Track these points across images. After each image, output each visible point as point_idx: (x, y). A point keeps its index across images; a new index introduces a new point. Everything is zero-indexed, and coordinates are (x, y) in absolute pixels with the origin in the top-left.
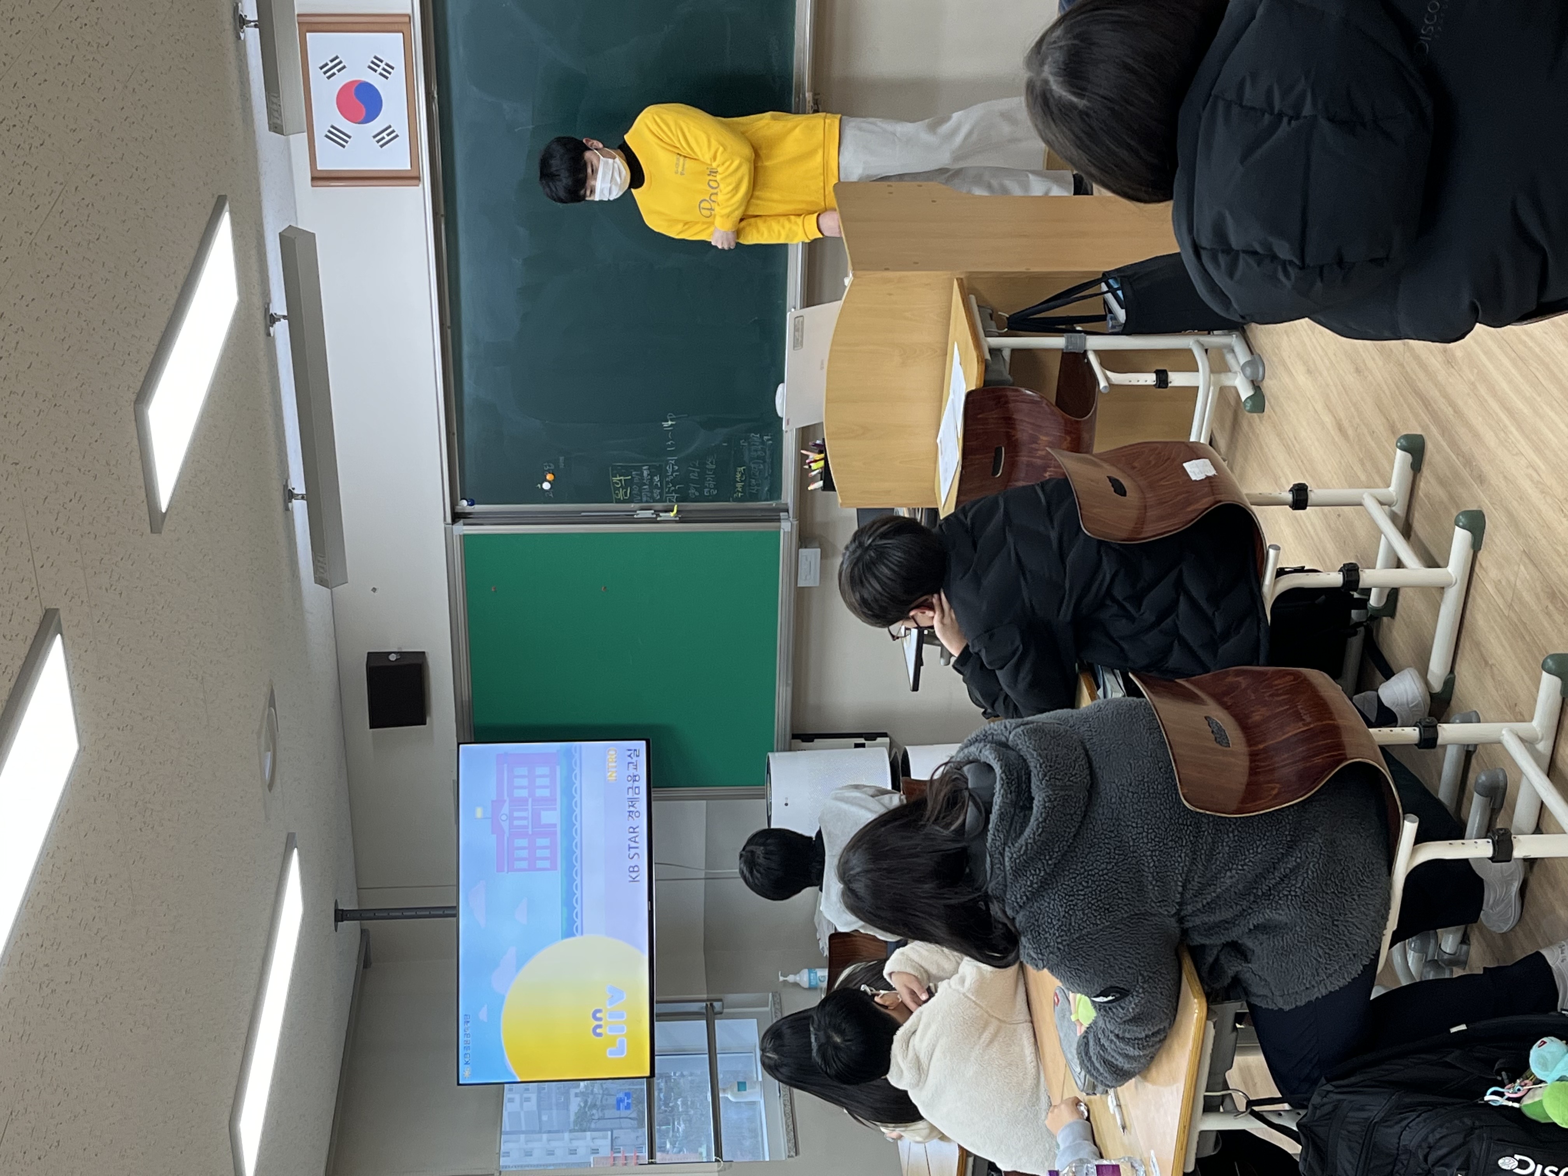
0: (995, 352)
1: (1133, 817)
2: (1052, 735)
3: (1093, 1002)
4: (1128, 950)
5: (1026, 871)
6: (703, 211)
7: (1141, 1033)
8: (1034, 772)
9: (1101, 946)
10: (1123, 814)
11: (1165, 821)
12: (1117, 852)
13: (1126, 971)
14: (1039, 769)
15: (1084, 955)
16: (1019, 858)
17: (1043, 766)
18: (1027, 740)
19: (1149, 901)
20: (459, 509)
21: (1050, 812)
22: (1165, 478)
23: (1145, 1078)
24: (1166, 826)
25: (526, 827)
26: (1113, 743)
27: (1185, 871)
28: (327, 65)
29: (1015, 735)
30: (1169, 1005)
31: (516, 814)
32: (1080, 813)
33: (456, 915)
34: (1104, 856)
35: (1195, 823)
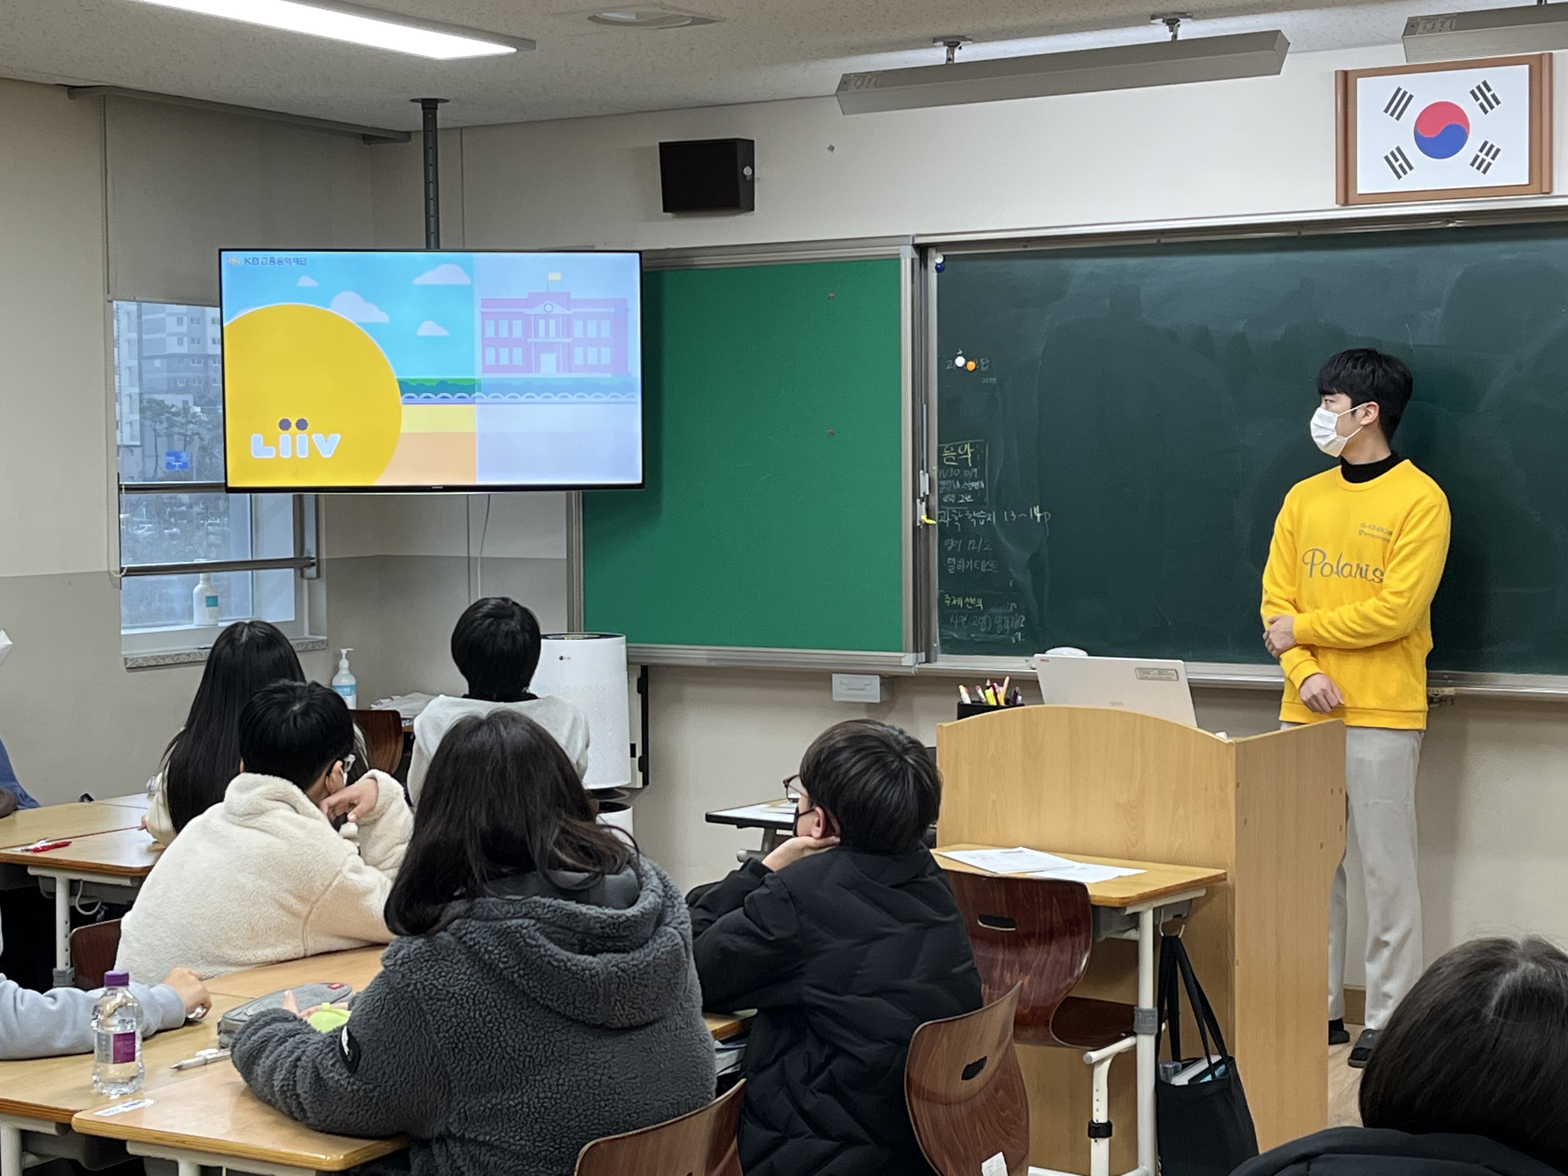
0: (1135, 920)
1: (570, 1080)
2: (672, 981)
3: (342, 1028)
4: (406, 1072)
5: (505, 945)
6: (1311, 554)
7: (302, 1088)
8: (628, 957)
9: (411, 1037)
10: (574, 1068)
11: (566, 1121)
12: (527, 1059)
13: (380, 1069)
14: (631, 963)
15: (401, 1017)
16: (521, 936)
17: (635, 969)
18: (668, 949)
19: (466, 1099)
20: (932, 253)
21: (577, 975)
22: (984, 1127)
23: (243, 1094)
24: (559, 1122)
25: (537, 334)
26: (661, 1057)
27: (503, 1145)
28: (1489, 90)
29: (673, 935)
30: (336, 1123)
31: (552, 323)
32: (576, 1013)
33: (428, 249)
34: (522, 1042)
35: (562, 1158)
